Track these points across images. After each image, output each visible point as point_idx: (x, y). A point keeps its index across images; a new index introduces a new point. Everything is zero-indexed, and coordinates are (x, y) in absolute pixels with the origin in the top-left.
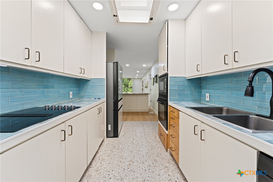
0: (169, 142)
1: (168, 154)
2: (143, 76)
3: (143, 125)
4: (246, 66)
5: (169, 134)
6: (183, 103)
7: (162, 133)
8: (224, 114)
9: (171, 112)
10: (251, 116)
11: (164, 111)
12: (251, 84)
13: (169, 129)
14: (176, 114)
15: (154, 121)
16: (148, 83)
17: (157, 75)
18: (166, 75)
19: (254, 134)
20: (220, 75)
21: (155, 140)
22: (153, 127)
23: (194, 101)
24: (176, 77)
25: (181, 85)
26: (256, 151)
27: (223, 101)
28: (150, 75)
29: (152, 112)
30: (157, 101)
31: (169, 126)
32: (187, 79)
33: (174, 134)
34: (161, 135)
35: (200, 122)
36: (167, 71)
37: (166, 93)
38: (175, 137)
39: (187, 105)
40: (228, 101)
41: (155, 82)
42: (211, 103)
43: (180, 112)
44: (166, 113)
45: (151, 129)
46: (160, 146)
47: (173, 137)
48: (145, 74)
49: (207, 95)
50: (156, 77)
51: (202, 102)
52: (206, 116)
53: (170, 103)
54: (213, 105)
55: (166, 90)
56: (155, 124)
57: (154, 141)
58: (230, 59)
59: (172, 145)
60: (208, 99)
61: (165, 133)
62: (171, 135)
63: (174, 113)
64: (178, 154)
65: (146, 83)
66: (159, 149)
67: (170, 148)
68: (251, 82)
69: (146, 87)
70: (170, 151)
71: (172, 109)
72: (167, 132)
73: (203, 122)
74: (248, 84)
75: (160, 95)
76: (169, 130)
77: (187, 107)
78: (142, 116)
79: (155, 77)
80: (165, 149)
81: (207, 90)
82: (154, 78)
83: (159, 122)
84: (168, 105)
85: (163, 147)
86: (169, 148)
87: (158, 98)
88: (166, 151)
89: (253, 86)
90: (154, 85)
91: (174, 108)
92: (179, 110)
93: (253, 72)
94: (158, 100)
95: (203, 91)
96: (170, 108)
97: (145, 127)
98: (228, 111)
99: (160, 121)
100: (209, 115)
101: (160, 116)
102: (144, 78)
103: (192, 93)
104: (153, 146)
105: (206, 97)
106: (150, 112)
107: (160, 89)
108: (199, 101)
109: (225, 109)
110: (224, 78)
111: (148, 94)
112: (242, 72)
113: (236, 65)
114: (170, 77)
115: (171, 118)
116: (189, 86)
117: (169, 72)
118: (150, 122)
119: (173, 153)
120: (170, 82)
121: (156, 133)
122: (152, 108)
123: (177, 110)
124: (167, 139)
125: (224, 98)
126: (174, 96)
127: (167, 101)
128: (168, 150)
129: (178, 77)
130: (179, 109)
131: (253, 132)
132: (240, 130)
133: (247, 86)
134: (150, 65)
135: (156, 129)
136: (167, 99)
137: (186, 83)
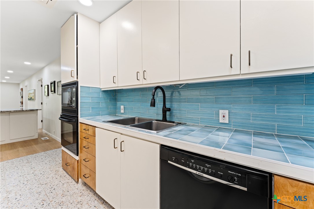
0: (80, 170)
1: (80, 185)
2: (23, 81)
3: (28, 162)
4: (151, 84)
5: (80, 160)
6: (98, 117)
7: (69, 162)
8: (136, 123)
9: (84, 131)
10: (153, 121)
11: (72, 131)
12: (153, 98)
13: (81, 152)
14: (90, 132)
15: (51, 149)
16: (35, 93)
17: (55, 82)
18: (76, 84)
19: (157, 134)
20: (133, 89)
21: (56, 176)
22: (51, 159)
23: (110, 114)
24: (90, 87)
25: (96, 96)
26: (159, 145)
27: (135, 111)
28: (41, 80)
29: (46, 138)
30: (60, 119)
31: (81, 149)
32: (102, 90)
33: (89, 156)
34: (66, 165)
35: (120, 134)
36: (77, 78)
37: (76, 107)
38: (89, 160)
39: (103, 120)
40: (139, 112)
41: (51, 91)
42: (125, 115)
43: (96, 128)
44: (75, 133)
45: (48, 163)
46: (67, 181)
47: (87, 161)
48: (30, 77)
49: (122, 107)
50: (53, 85)
51: (117, 115)
52: (125, 127)
53: (81, 120)
54: (127, 116)
55: (75, 103)
56: (54, 154)
57: (54, 178)
58: (141, 76)
59: (85, 171)
60: (122, 111)
61: (73, 160)
62: (84, 160)
63: (88, 131)
64: (94, 179)
65: (32, 91)
66: (65, 185)
67: (83, 176)
68: (154, 95)
69: (30, 99)
70: (82, 180)
71: (84, 127)
72: (77, 158)
73: (122, 134)
74: (152, 97)
75: (63, 110)
76: (81, 154)
77: (104, 122)
78: (25, 148)
79: (51, 84)
80: (74, 181)
81: (122, 103)
82: (48, 86)
83: (63, 148)
84: (79, 123)
85: (71, 180)
86: (80, 177)
87: (61, 115)
88: (76, 184)
89: (155, 99)
90: (48, 95)
91: (87, 126)
92: (95, 127)
93: (155, 89)
94: (61, 117)
95: (118, 103)
96: (81, 126)
97: (34, 164)
98: (139, 120)
99: (64, 146)
100: (127, 126)
101: (65, 139)
102: (26, 83)
103: (107, 106)
104: (54, 186)
105: (121, 109)
106: (43, 139)
107: (64, 103)
108: (114, 114)
109: (137, 119)
110: (136, 91)
111: (37, 110)
112: (147, 88)
113: (145, 82)
114: (81, 86)
115: (84, 138)
116: (104, 98)
117: (79, 80)
118: (43, 153)
119: (87, 181)
120: (80, 93)
121: (56, 166)
122: (44, 131)
123: (92, 127)
124: (78, 166)
125: (136, 109)
126: (87, 110)
127: (77, 117)
128: (80, 180)
129: (91, 87)
130: (95, 125)
131: (157, 133)
132: (150, 133)
133: (152, 99)
134: (40, 65)
135: (57, 159)
136: (78, 114)
137: (101, 95)
